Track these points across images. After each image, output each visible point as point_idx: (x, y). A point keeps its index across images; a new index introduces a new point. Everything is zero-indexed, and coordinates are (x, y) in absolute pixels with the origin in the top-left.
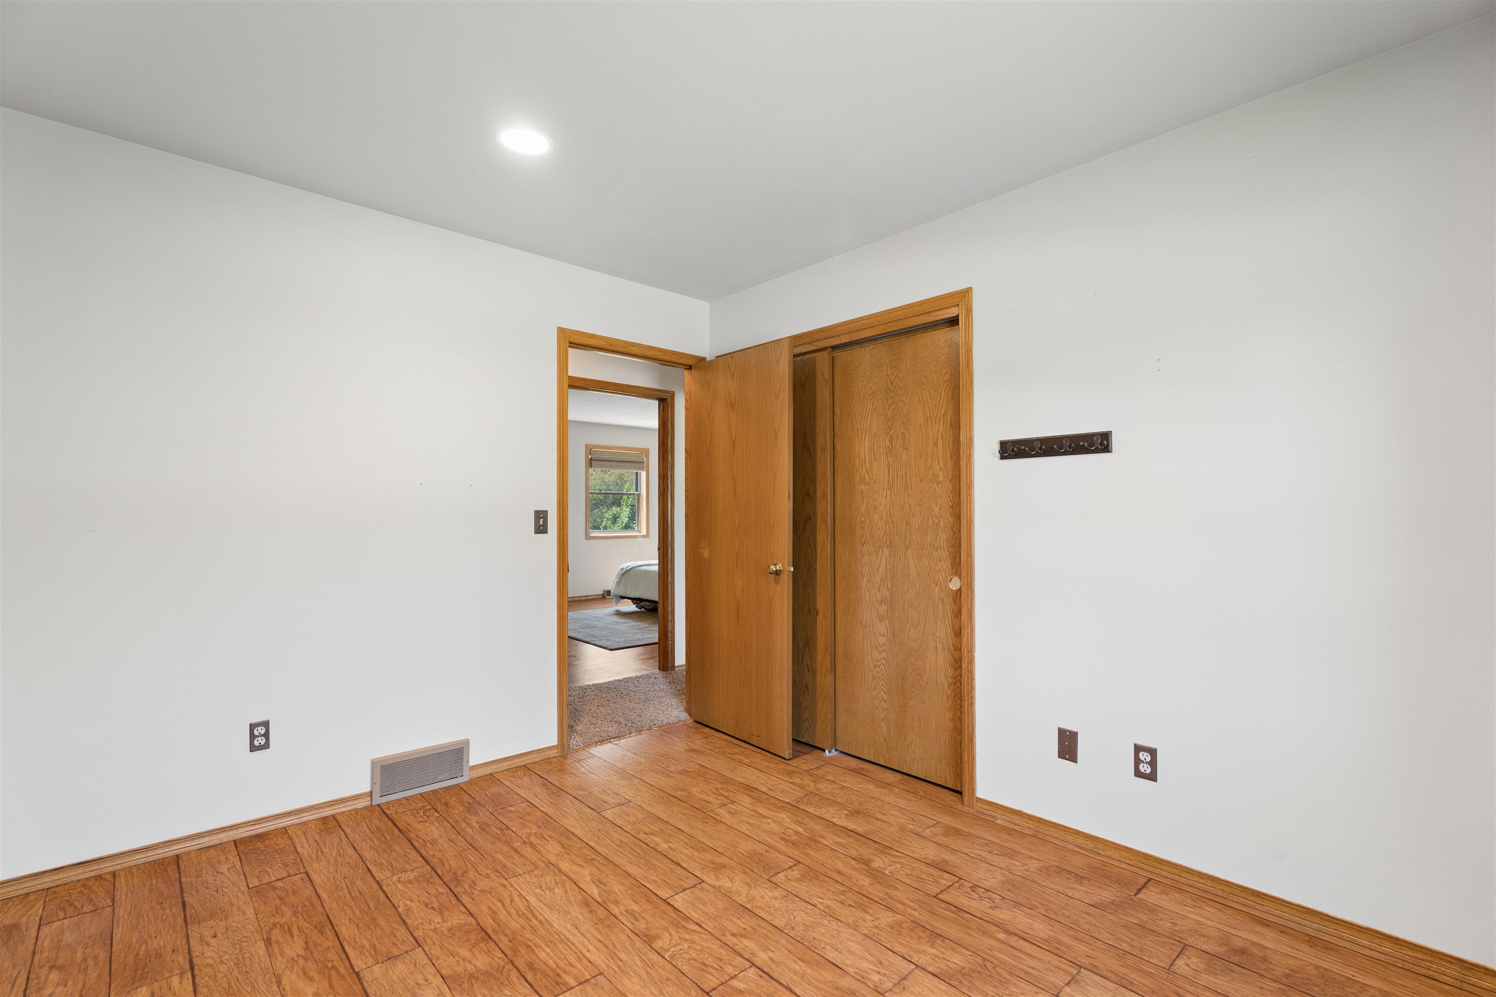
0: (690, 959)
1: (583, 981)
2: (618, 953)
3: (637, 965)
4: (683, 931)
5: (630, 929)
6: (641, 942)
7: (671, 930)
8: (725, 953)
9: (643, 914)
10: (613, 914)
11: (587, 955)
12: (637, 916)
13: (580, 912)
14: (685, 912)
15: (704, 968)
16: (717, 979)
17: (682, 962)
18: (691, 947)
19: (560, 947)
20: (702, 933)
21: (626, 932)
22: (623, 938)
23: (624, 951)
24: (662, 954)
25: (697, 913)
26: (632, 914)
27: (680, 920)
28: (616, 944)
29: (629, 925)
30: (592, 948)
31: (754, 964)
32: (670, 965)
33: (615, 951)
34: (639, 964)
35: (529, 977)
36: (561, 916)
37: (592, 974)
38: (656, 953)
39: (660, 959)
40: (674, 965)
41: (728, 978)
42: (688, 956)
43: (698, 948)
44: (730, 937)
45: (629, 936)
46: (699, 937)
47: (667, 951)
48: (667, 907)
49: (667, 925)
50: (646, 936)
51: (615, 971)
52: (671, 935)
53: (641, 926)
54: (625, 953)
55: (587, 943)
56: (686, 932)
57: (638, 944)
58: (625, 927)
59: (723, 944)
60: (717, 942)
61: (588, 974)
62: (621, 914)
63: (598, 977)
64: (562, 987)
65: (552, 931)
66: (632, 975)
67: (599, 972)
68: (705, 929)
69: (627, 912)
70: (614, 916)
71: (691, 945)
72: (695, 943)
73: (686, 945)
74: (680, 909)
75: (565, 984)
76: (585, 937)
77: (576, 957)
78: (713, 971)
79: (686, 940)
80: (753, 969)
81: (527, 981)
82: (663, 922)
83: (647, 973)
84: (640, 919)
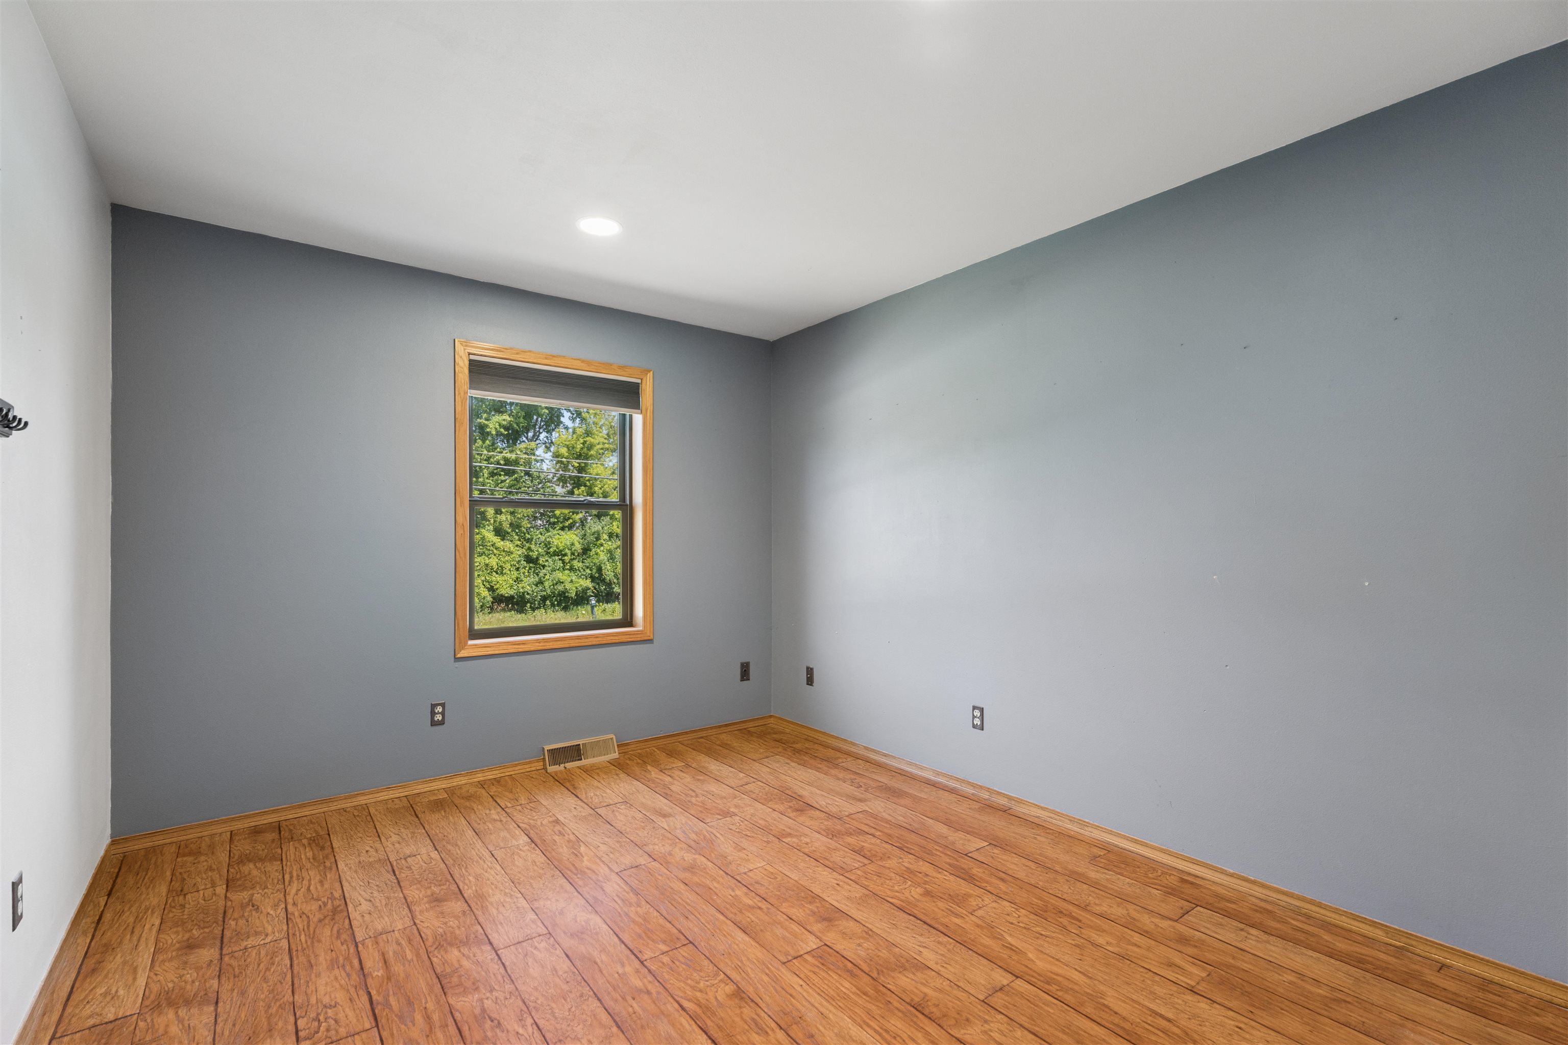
0: (701, 971)
1: (799, 958)
2: (770, 981)
3: (752, 969)
4: (702, 1001)
5: (760, 1007)
6: (748, 991)
7: (715, 1003)
8: (664, 974)
9: (747, 1027)
10: (783, 1030)
11: (801, 982)
12: (753, 1025)
13: (824, 1036)
14: (695, 1026)
15: (689, 962)
16: (680, 953)
17: (708, 969)
18: (697, 983)
19: (832, 993)
20: (682, 997)
21: (764, 1005)
22: (768, 998)
23: (765, 983)
24: (726, 978)
25: (681, 1024)
26: (759, 1029)
27: (703, 1016)
28: (773, 991)
29: (763, 1014)
30: (799, 989)
31: (642, 962)
32: (719, 967)
33: (774, 984)
34: (749, 970)
35: (849, 965)
36: (846, 1032)
37: (792, 964)
38: (732, 979)
39: (728, 973)
40: (716, 966)
41: (670, 953)
42: (702, 974)
43: (689, 982)
44: (653, 991)
45: (761, 999)
46: (686, 993)
47: (721, 981)
48: (716, 1035)
49: (718, 1010)
50: (742, 998)
51: (771, 965)
52: (716, 998)
53: (748, 1012)
54: (763, 981)
55: (805, 994)
56: (698, 1000)
57: (750, 990)
58: (766, 1011)
59: (663, 983)
60: (668, 986)
61: (796, 964)
62: (773, 1030)
63: (786, 961)
64: (815, 955)
65: (849, 1012)
66: (755, 961)
67: (786, 964)
68: (677, 1002)
69: (767, 1033)
70: (781, 1028)
71: (696, 985)
72: (691, 987)
73: (702, 985)
74: (701, 1031)
75: (814, 957)
76: (809, 1002)
77: (811, 980)
78: (682, 960)
79: (701, 991)
80: (643, 958)
81: (850, 961)
82: (722, 1015)
83: (741, 961)
84: (750, 1021)
